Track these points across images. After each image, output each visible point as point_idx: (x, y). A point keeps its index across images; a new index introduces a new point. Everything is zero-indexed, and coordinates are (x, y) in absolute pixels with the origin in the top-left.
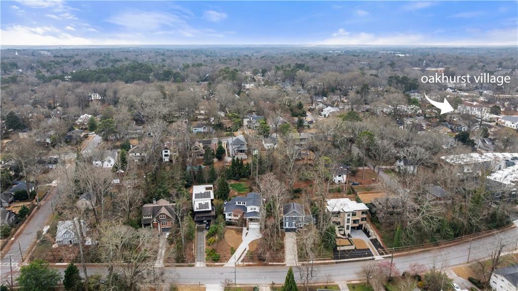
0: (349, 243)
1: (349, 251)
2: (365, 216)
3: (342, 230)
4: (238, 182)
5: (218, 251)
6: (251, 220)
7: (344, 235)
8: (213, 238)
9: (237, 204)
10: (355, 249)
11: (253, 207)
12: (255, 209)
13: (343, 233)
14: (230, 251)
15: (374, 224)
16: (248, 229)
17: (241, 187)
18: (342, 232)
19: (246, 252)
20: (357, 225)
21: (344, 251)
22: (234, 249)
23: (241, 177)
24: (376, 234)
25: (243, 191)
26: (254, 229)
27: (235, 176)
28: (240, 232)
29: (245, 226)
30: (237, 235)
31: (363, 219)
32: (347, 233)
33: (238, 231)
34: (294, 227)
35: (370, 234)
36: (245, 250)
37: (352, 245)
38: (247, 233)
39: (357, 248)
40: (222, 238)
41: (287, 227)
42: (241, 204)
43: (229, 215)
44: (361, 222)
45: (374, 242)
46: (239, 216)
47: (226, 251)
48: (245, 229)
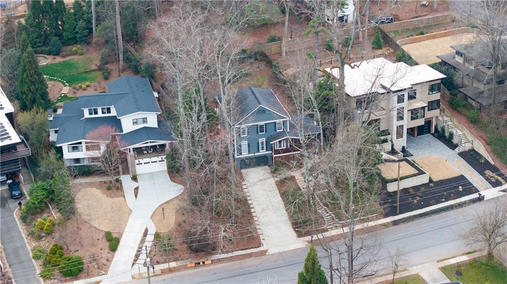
0: (413, 171)
1: (416, 188)
2: (436, 96)
3: (385, 141)
4: (59, 60)
5: (72, 248)
6: (139, 152)
7: (393, 152)
8: (45, 215)
9: (87, 115)
10: (431, 181)
11: (140, 115)
12: (145, 120)
13: (390, 149)
14: (105, 244)
15: (460, 113)
16: (135, 178)
17: (73, 72)
18: (388, 147)
19: (150, 238)
20: (420, 122)
21: (405, 190)
22: (114, 235)
23: (65, 44)
24: (470, 138)
25: (85, 79)
26: (152, 175)
27: (45, 44)
28: (115, 188)
29: (126, 171)
30: (109, 200)
31: (432, 105)
32: (398, 148)
33: (109, 189)
34: (263, 152)
35: (455, 141)
36: (146, 234)
37: (421, 173)
38: (137, 189)
39: (435, 179)
40: (69, 212)
41: (245, 154)
42: (100, 114)
43: (75, 148)
44: (429, 114)
45: (471, 157)
46: (103, 148)
47: (93, 245)
48: (126, 180)
